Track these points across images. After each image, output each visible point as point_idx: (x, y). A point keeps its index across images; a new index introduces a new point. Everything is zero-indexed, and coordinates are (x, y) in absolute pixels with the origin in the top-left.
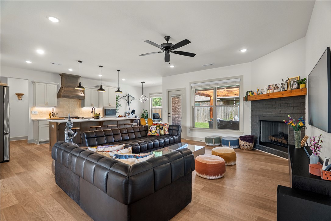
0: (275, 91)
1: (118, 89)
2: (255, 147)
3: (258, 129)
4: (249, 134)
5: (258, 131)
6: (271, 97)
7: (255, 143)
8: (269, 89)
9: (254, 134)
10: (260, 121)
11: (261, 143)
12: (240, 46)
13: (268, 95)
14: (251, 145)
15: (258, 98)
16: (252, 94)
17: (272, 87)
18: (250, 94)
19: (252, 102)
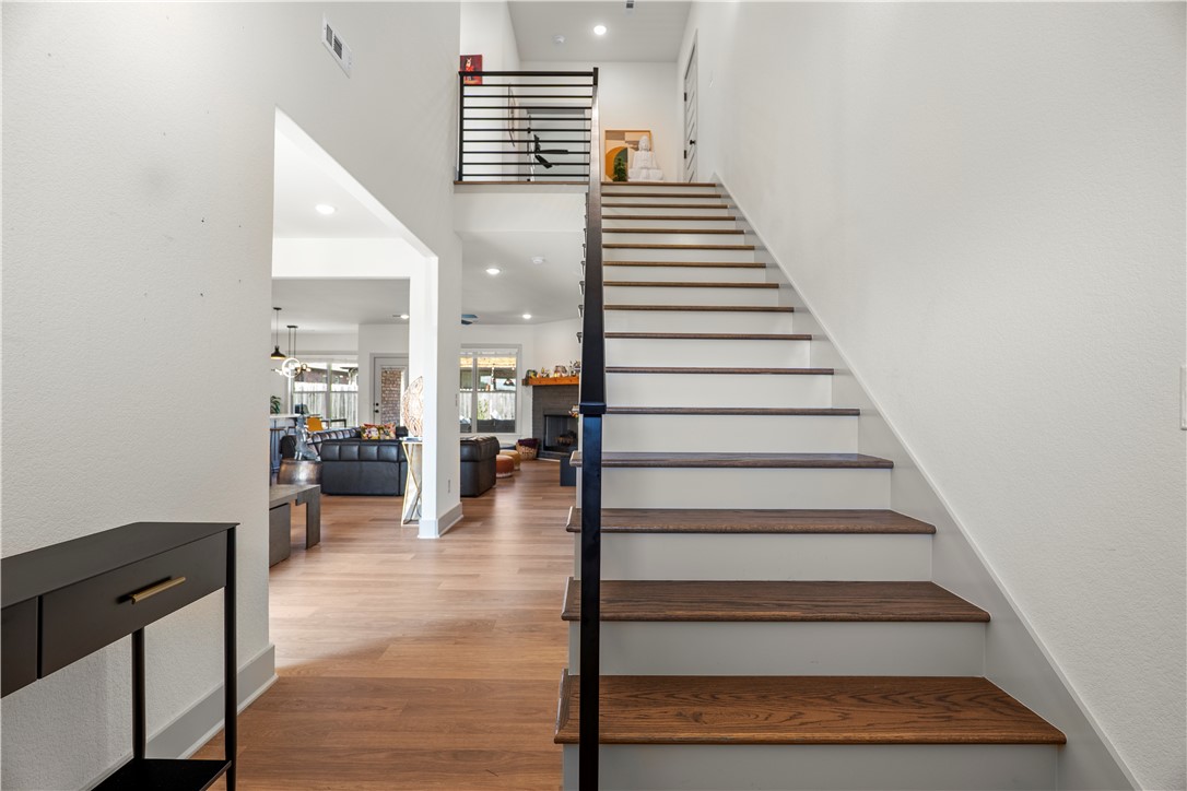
0: (564, 375)
1: (277, 349)
2: (538, 455)
3: (542, 428)
4: (531, 436)
5: (542, 432)
6: (559, 382)
7: (539, 449)
8: (556, 372)
9: (536, 437)
10: (545, 416)
11: (546, 448)
12: (523, 312)
13: (555, 379)
14: (533, 452)
15: (544, 383)
16: (535, 375)
17: (560, 369)
18: (531, 374)
19: (534, 387)
